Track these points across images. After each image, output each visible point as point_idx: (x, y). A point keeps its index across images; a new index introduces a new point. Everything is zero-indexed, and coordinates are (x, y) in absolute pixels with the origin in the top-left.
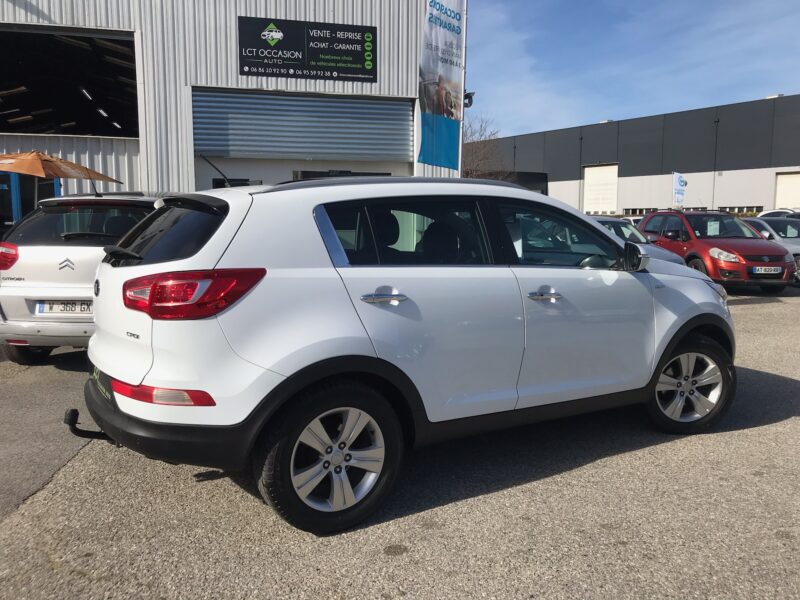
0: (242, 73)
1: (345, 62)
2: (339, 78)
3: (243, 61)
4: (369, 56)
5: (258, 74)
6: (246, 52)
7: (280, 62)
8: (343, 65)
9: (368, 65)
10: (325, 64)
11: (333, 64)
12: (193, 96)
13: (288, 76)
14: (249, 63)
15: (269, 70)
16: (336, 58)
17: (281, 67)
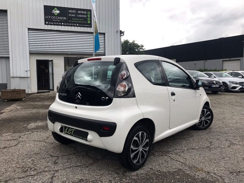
1: (81, 21)
2: (79, 26)
3: (46, 20)
4: (89, 19)
5: (51, 25)
7: (59, 21)
9: (89, 22)
10: (74, 21)
12: (28, 32)
13: (61, 25)
14: (48, 21)
15: (55, 23)
16: (78, 19)
17: (59, 22)
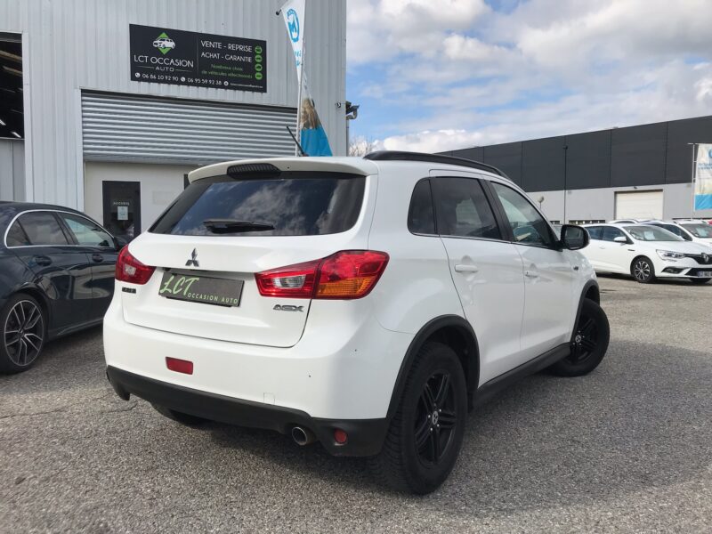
0: (133, 78)
1: (236, 72)
2: (229, 87)
3: (135, 67)
5: (149, 80)
6: (138, 59)
7: (172, 70)
8: (233, 75)
9: (258, 76)
10: (216, 73)
13: (179, 83)
14: (140, 70)
15: (161, 77)
16: (226, 68)
17: (172, 74)
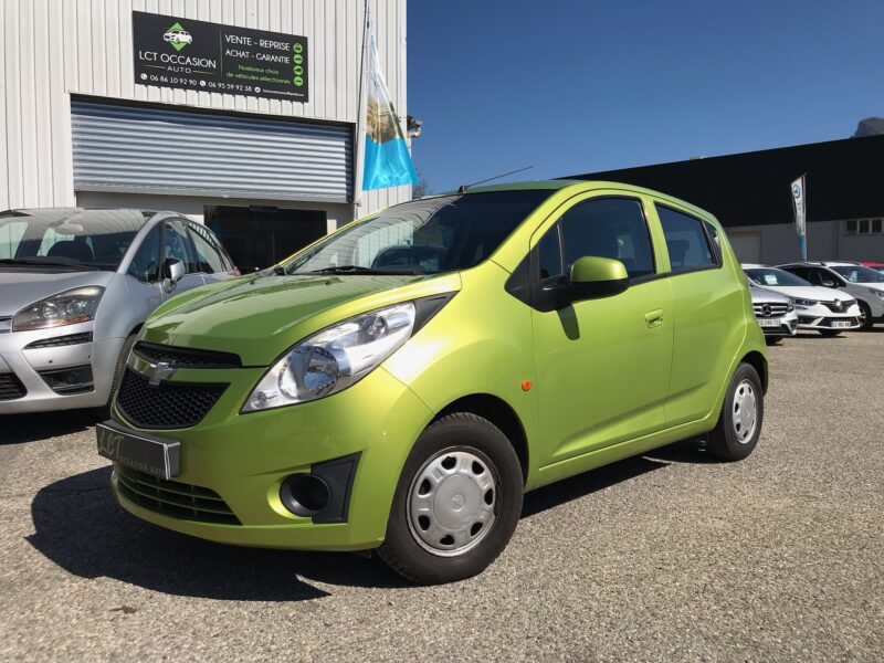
1: (270, 76)
2: (261, 95)
3: (140, 67)
4: (299, 70)
5: (159, 84)
6: (143, 56)
8: (266, 79)
9: (298, 82)
10: (245, 77)
11: (254, 78)
12: (72, 106)
13: (198, 88)
14: (146, 70)
15: (174, 80)
16: (258, 70)
17: (189, 77)
